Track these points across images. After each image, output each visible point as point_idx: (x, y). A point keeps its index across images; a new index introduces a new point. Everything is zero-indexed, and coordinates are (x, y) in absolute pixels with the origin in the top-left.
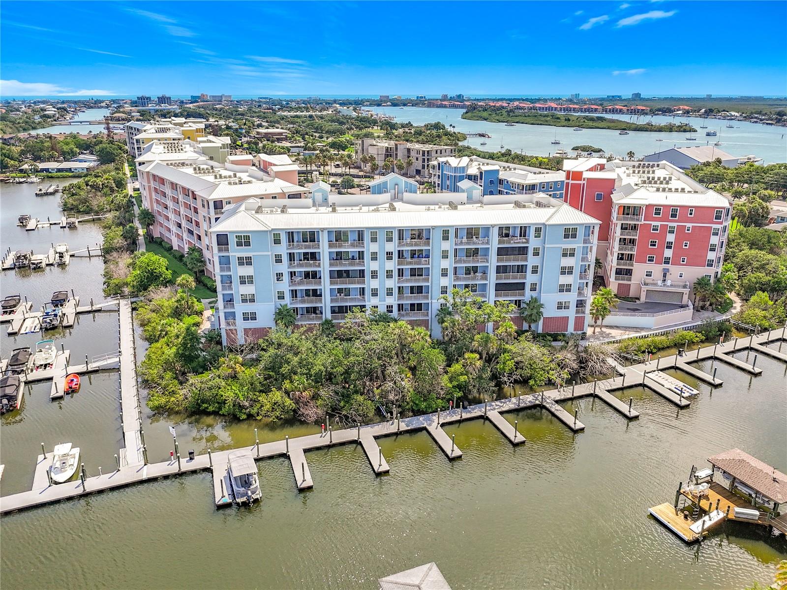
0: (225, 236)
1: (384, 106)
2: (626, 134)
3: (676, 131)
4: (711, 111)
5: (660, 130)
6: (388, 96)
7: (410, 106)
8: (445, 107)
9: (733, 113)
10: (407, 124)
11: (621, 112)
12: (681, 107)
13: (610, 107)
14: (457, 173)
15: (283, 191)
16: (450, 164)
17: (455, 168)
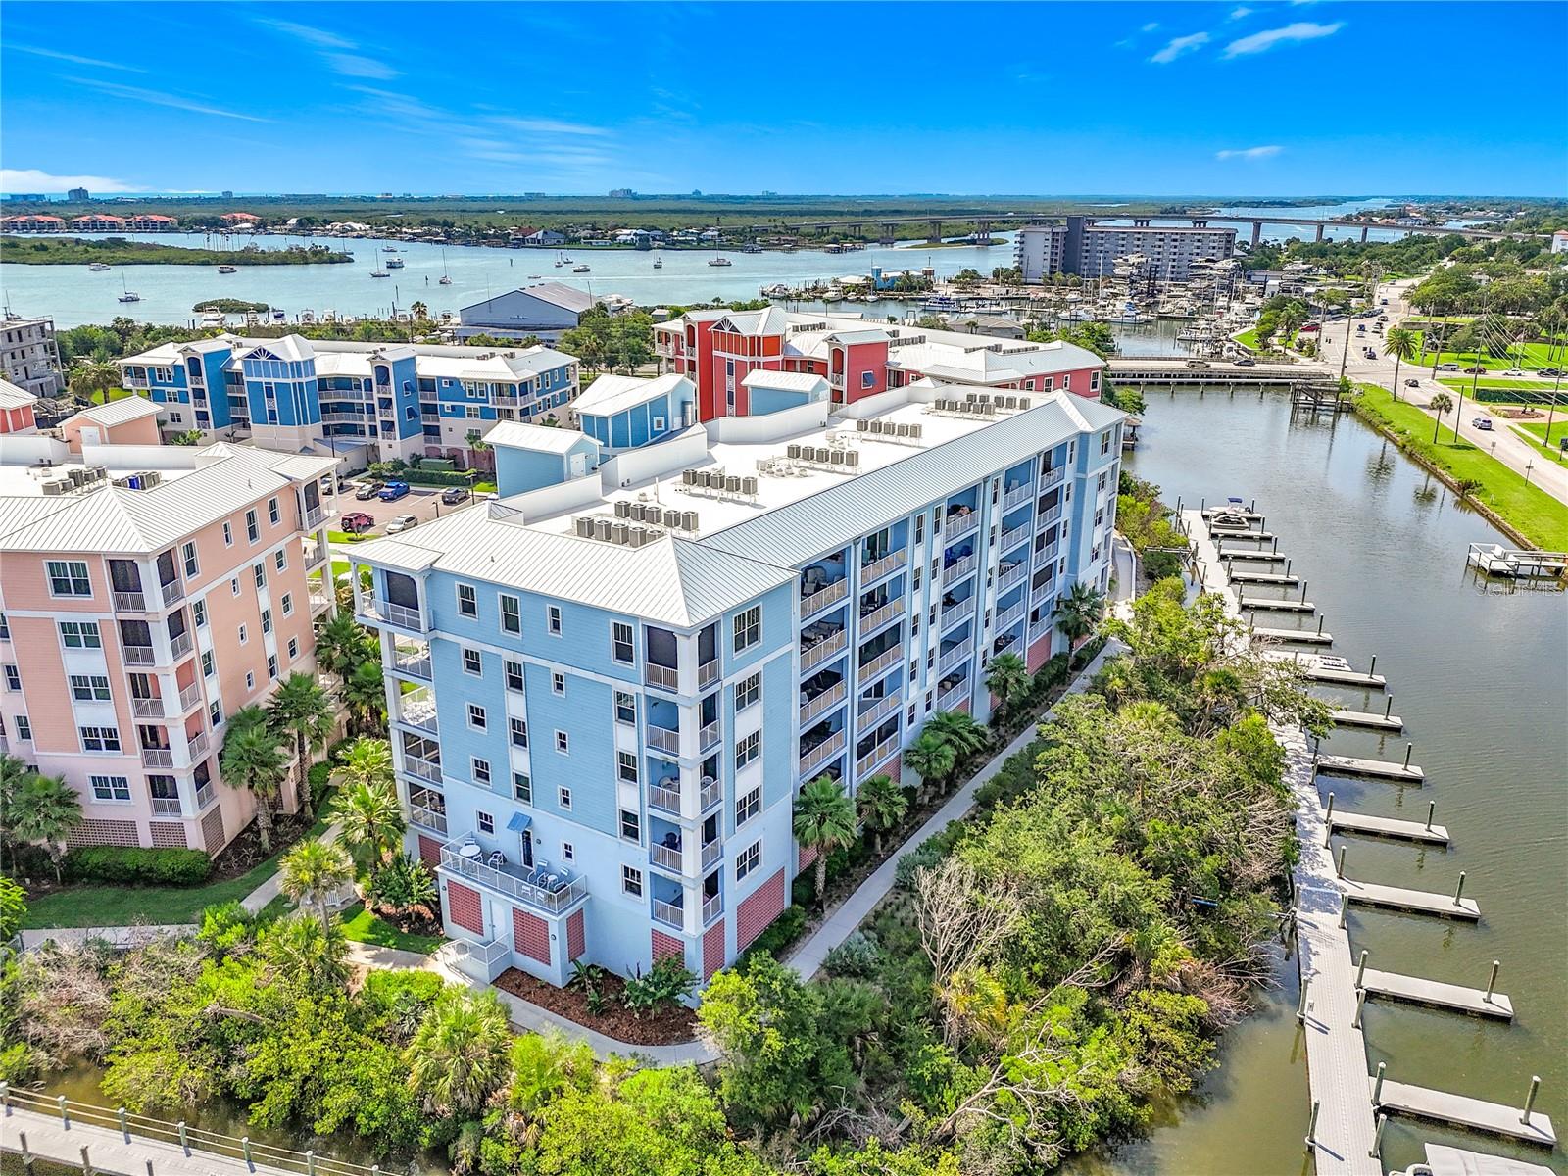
2: (234, 271)
3: (315, 262)
4: (310, 221)
9: (356, 226)
11: (117, 227)
12: (238, 215)
13: (84, 219)
14: (300, 376)
15: (290, 479)
16: (273, 357)
17: (292, 363)
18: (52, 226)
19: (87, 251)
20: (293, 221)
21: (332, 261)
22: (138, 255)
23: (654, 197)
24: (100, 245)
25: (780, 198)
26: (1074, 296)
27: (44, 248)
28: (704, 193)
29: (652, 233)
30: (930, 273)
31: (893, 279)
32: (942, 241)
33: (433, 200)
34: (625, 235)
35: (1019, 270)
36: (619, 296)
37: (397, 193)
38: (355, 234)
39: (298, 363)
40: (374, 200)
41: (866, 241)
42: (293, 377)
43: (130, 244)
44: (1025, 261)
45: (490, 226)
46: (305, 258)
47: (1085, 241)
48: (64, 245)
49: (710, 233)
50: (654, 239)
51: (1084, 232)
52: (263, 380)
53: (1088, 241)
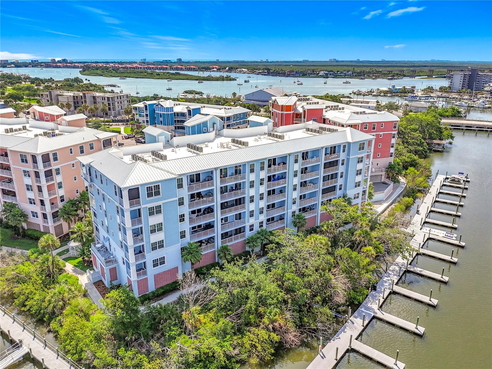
0: (137, 189)
1: (8, 67)
2: (202, 82)
3: (226, 80)
4: (232, 68)
5: (217, 79)
6: (7, 61)
7: (30, 67)
8: (60, 67)
9: (244, 70)
10: (49, 79)
11: (181, 69)
12: (214, 66)
13: (175, 67)
14: (168, 112)
15: (98, 138)
16: (162, 106)
17: (166, 108)
18: (166, 68)
19: (169, 75)
20: (227, 68)
21: (231, 80)
22: (181, 77)
23: (343, 61)
24: (173, 74)
25: (386, 61)
26: (466, 97)
27: (159, 75)
28: (361, 60)
29: (330, 73)
30: (414, 87)
31: (399, 89)
32: (433, 76)
33: (274, 62)
34: (322, 73)
35: (450, 87)
36: (296, 92)
37: (265, 60)
38: (243, 72)
39: (168, 108)
40: (257, 62)
41: (405, 76)
42: (167, 112)
43: (181, 74)
44: (452, 85)
45: (282, 70)
46: (223, 79)
47: (478, 78)
48: (164, 74)
49: (350, 73)
50: (330, 75)
51: (478, 74)
52: (160, 112)
53: (479, 78)
